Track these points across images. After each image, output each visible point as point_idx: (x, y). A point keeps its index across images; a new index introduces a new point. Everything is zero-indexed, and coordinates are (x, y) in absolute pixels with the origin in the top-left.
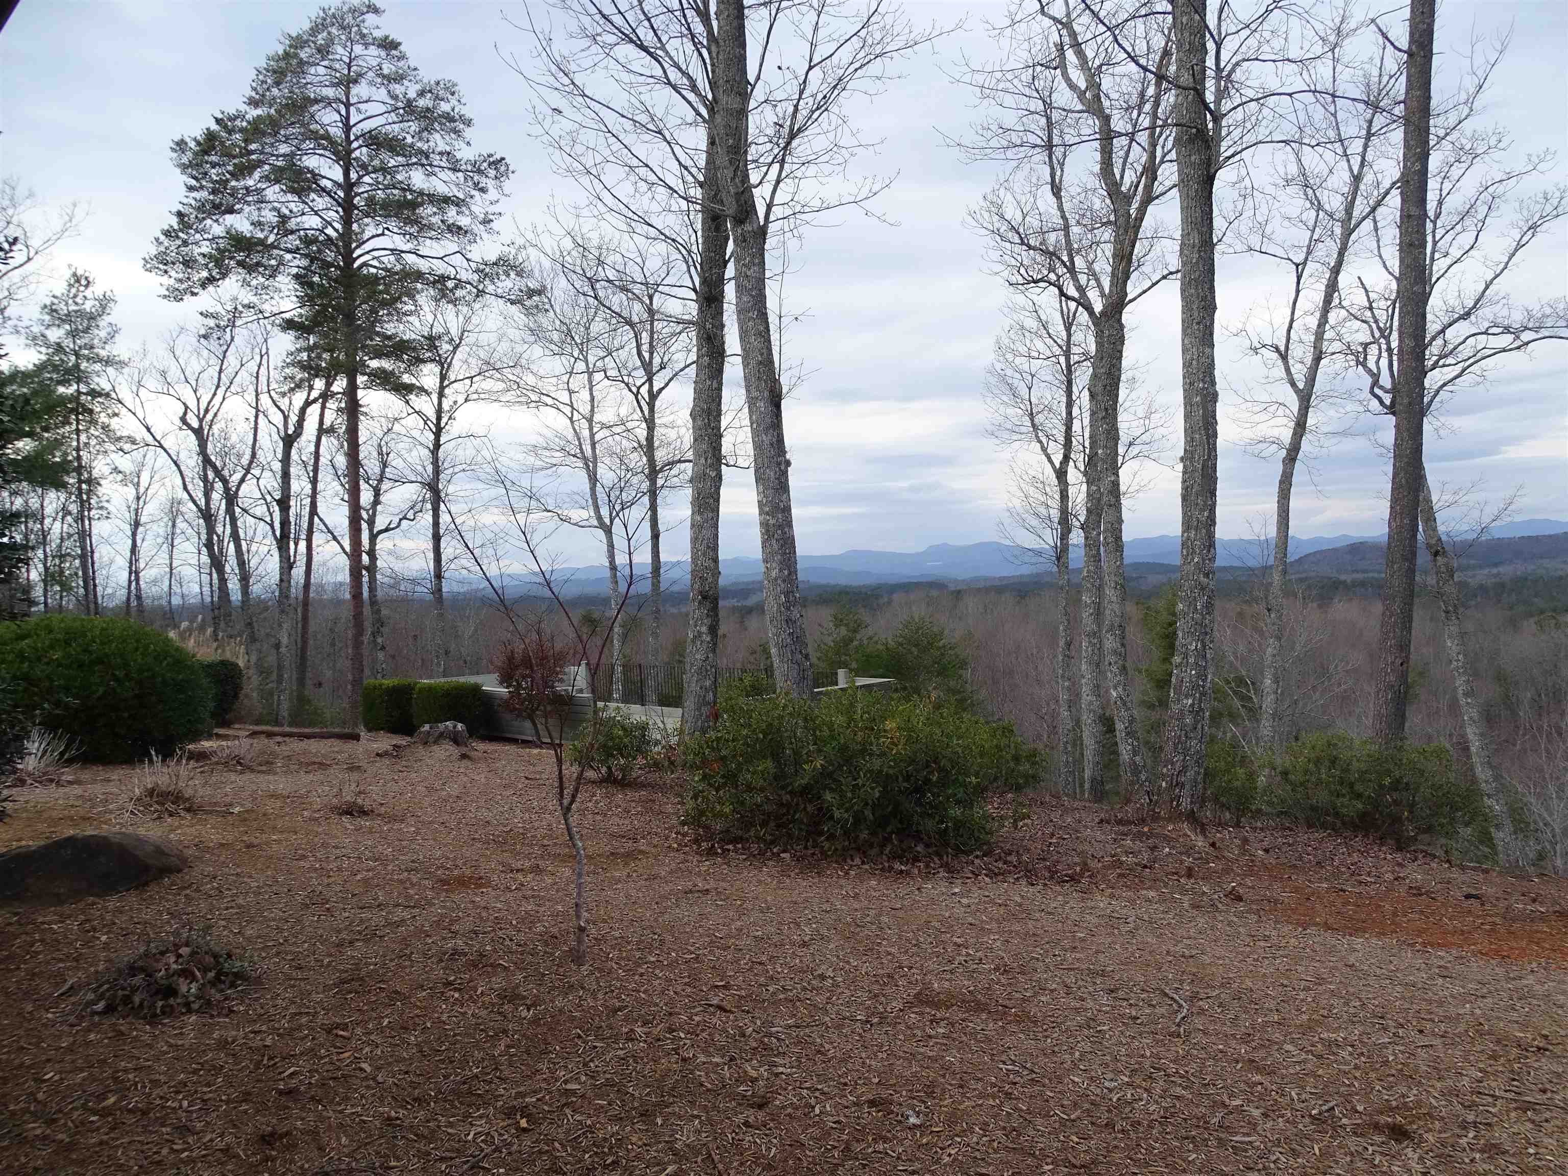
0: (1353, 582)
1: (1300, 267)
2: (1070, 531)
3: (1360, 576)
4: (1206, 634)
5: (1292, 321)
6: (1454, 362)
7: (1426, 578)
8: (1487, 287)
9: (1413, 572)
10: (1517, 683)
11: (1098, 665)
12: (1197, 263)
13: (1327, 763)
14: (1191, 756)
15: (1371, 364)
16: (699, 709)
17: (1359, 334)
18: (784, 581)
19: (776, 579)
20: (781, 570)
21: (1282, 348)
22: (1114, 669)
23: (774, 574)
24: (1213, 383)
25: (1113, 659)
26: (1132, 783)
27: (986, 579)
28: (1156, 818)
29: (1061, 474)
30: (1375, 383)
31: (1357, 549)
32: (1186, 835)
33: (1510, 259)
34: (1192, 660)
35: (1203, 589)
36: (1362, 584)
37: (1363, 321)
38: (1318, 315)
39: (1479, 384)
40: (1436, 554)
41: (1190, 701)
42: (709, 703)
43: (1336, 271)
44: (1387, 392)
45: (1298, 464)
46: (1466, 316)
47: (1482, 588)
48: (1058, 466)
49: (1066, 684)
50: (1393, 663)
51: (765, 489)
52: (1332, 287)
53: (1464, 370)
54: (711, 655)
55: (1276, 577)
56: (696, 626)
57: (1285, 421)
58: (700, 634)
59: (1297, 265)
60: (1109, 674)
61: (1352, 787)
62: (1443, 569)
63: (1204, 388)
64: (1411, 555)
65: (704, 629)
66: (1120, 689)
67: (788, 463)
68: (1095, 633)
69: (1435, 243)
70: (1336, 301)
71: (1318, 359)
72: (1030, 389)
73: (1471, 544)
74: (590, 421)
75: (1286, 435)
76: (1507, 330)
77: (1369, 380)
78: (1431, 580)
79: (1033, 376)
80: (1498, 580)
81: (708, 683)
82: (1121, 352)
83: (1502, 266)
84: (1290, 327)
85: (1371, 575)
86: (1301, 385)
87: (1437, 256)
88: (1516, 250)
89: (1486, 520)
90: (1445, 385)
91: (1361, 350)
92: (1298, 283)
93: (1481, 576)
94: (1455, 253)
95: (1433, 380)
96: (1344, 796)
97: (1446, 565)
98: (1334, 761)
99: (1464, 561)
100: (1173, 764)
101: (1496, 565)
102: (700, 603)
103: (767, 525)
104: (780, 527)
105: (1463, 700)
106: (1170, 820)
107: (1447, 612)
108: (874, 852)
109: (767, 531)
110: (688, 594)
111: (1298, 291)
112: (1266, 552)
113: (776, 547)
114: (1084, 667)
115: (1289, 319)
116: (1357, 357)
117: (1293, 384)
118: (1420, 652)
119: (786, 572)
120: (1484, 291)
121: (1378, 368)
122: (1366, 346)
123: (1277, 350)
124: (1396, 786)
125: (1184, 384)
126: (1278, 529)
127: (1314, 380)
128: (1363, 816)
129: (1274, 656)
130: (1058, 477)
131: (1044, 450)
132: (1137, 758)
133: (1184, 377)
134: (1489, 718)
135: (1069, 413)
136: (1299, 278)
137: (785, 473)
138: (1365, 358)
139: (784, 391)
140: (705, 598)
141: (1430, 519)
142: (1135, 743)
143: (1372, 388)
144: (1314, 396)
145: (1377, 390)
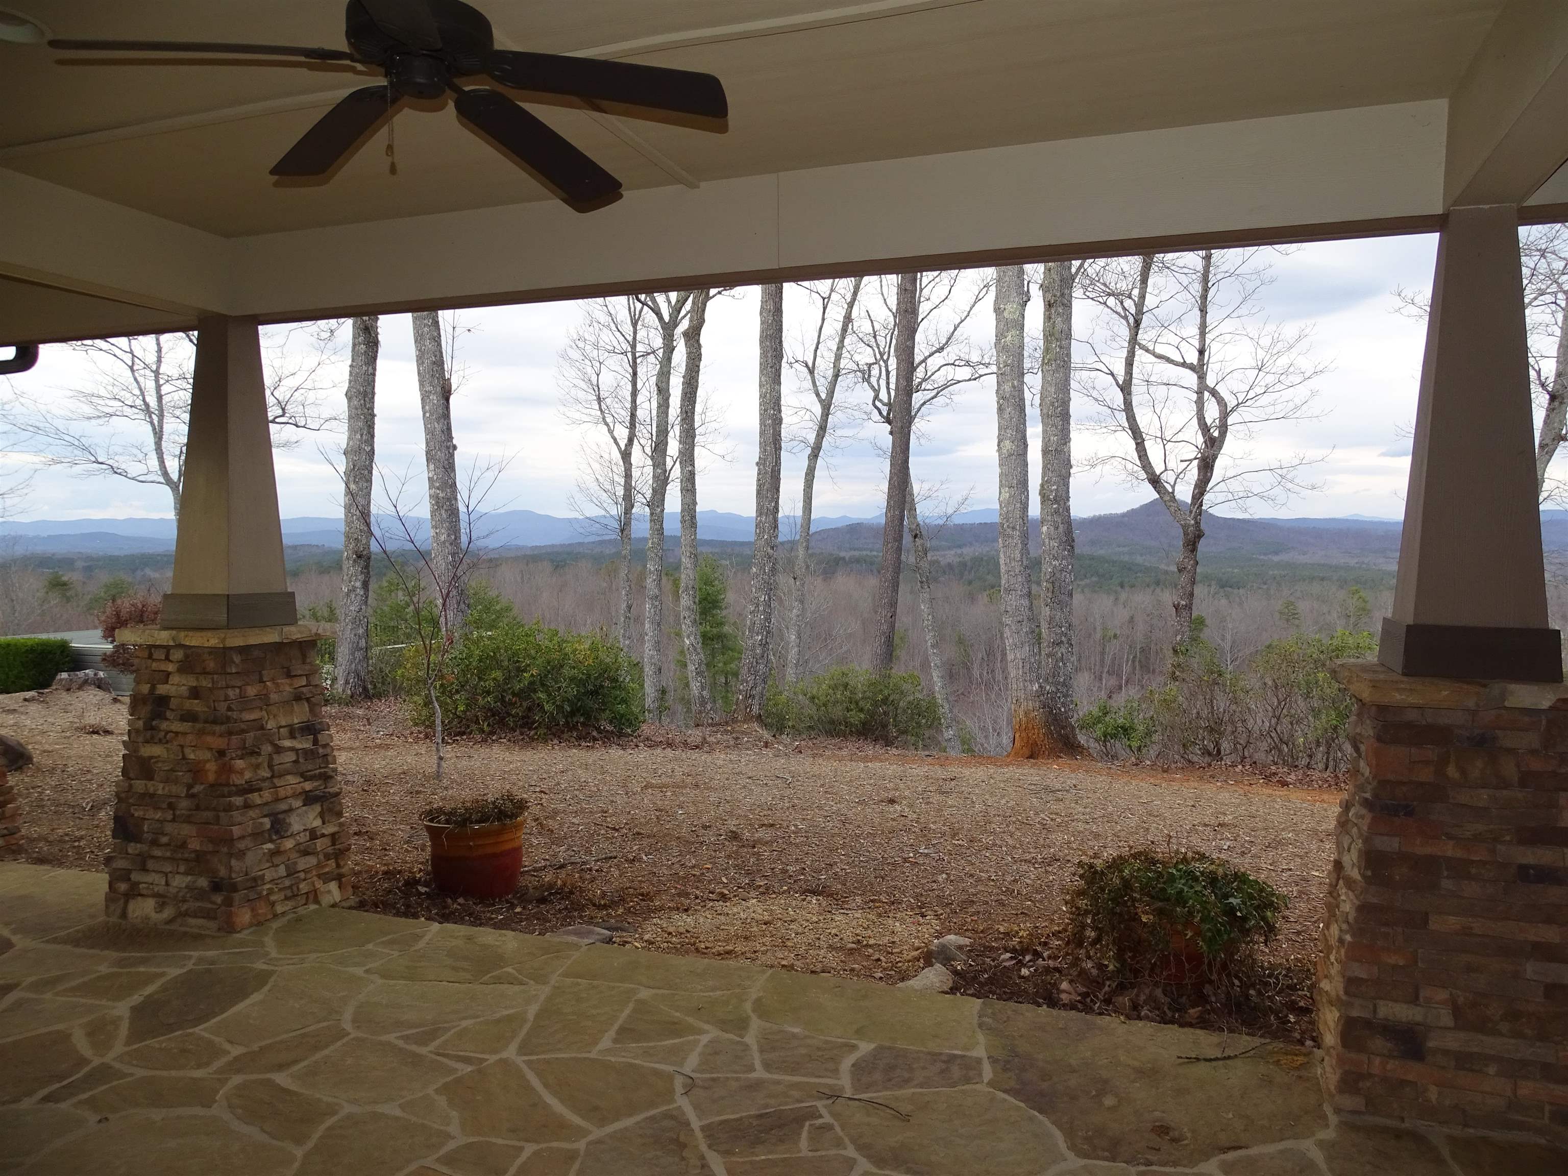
0: (850, 558)
1: (826, 300)
2: (633, 506)
3: (857, 553)
4: (771, 589)
5: (818, 343)
6: (931, 388)
7: (909, 558)
8: (955, 329)
9: (901, 550)
10: (972, 645)
11: (659, 624)
12: (772, 323)
13: (841, 688)
14: (760, 676)
15: (873, 380)
16: (353, 654)
17: (865, 356)
18: (451, 544)
19: (444, 542)
20: (449, 535)
21: (810, 365)
22: (688, 622)
23: (443, 538)
24: (780, 411)
25: (687, 614)
26: (700, 712)
27: (518, 548)
28: (735, 721)
29: (626, 456)
30: (876, 397)
31: (855, 530)
32: (756, 731)
33: (971, 309)
34: (761, 608)
35: (770, 558)
36: (858, 561)
37: (868, 345)
38: (837, 340)
39: (947, 405)
40: (916, 536)
41: (760, 637)
42: (362, 649)
43: (851, 305)
44: (884, 404)
45: (819, 460)
46: (941, 350)
47: (950, 566)
48: (623, 448)
49: (627, 642)
50: (886, 616)
51: (436, 467)
52: (848, 319)
53: (938, 393)
54: (363, 607)
55: (801, 552)
56: (350, 582)
57: (811, 424)
58: (354, 589)
59: (824, 299)
60: (683, 626)
61: (857, 704)
62: (920, 548)
63: (774, 414)
64: (899, 538)
65: (358, 584)
66: (692, 638)
67: (455, 448)
68: (657, 597)
69: (921, 290)
70: (850, 330)
71: (836, 376)
72: (598, 375)
73: (940, 528)
74: (157, 373)
75: (812, 437)
76: (968, 363)
77: (872, 394)
78: (912, 560)
79: (601, 363)
80: (961, 559)
81: (361, 631)
82: (698, 366)
83: (966, 314)
84: (817, 348)
85: (865, 553)
86: (823, 396)
87: (922, 299)
88: (975, 303)
89: (950, 511)
90: (924, 403)
91: (866, 368)
92: (824, 313)
93: (950, 557)
94: (935, 300)
95: (917, 398)
96: (852, 710)
97: (923, 545)
98: (846, 686)
99: (935, 543)
100: (747, 682)
101: (960, 547)
102: (355, 561)
103: (438, 497)
104: (449, 500)
105: (930, 651)
106: (745, 722)
107: (922, 582)
108: (565, 736)
109: (437, 503)
110: (342, 553)
111: (823, 319)
112: (793, 530)
113: (444, 516)
114: (647, 626)
115: (816, 341)
116: (864, 374)
117: (818, 395)
118: (903, 620)
119: (453, 537)
120: (953, 332)
121: (879, 385)
122: (870, 365)
123: (807, 366)
124: (885, 701)
125: (761, 410)
126: (804, 512)
127: (833, 393)
128: (864, 724)
129: (798, 616)
130: (623, 458)
131: (611, 432)
132: (704, 693)
133: (760, 405)
134: (951, 676)
135: (634, 401)
136: (825, 309)
137: (452, 456)
138: (869, 376)
139: (453, 389)
140: (359, 557)
141: (913, 509)
142: (703, 681)
143: (874, 401)
144: (833, 406)
145: (877, 403)
